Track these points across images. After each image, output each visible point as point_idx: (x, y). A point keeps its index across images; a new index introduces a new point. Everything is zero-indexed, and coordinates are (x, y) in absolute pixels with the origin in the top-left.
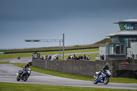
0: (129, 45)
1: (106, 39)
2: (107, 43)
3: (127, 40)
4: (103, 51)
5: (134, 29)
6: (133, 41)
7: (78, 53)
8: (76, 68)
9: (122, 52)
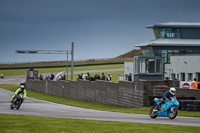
0: (168, 59)
1: (134, 51)
2: (137, 57)
3: (164, 52)
4: (129, 68)
5: (175, 37)
6: (173, 54)
7: (94, 71)
8: (90, 93)
9: (158, 71)
